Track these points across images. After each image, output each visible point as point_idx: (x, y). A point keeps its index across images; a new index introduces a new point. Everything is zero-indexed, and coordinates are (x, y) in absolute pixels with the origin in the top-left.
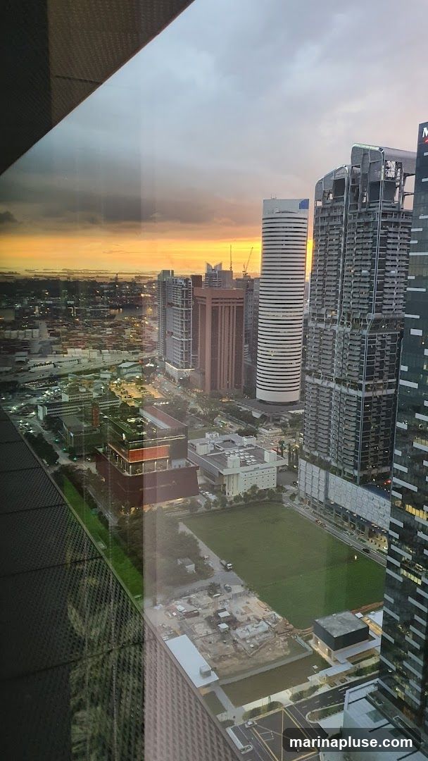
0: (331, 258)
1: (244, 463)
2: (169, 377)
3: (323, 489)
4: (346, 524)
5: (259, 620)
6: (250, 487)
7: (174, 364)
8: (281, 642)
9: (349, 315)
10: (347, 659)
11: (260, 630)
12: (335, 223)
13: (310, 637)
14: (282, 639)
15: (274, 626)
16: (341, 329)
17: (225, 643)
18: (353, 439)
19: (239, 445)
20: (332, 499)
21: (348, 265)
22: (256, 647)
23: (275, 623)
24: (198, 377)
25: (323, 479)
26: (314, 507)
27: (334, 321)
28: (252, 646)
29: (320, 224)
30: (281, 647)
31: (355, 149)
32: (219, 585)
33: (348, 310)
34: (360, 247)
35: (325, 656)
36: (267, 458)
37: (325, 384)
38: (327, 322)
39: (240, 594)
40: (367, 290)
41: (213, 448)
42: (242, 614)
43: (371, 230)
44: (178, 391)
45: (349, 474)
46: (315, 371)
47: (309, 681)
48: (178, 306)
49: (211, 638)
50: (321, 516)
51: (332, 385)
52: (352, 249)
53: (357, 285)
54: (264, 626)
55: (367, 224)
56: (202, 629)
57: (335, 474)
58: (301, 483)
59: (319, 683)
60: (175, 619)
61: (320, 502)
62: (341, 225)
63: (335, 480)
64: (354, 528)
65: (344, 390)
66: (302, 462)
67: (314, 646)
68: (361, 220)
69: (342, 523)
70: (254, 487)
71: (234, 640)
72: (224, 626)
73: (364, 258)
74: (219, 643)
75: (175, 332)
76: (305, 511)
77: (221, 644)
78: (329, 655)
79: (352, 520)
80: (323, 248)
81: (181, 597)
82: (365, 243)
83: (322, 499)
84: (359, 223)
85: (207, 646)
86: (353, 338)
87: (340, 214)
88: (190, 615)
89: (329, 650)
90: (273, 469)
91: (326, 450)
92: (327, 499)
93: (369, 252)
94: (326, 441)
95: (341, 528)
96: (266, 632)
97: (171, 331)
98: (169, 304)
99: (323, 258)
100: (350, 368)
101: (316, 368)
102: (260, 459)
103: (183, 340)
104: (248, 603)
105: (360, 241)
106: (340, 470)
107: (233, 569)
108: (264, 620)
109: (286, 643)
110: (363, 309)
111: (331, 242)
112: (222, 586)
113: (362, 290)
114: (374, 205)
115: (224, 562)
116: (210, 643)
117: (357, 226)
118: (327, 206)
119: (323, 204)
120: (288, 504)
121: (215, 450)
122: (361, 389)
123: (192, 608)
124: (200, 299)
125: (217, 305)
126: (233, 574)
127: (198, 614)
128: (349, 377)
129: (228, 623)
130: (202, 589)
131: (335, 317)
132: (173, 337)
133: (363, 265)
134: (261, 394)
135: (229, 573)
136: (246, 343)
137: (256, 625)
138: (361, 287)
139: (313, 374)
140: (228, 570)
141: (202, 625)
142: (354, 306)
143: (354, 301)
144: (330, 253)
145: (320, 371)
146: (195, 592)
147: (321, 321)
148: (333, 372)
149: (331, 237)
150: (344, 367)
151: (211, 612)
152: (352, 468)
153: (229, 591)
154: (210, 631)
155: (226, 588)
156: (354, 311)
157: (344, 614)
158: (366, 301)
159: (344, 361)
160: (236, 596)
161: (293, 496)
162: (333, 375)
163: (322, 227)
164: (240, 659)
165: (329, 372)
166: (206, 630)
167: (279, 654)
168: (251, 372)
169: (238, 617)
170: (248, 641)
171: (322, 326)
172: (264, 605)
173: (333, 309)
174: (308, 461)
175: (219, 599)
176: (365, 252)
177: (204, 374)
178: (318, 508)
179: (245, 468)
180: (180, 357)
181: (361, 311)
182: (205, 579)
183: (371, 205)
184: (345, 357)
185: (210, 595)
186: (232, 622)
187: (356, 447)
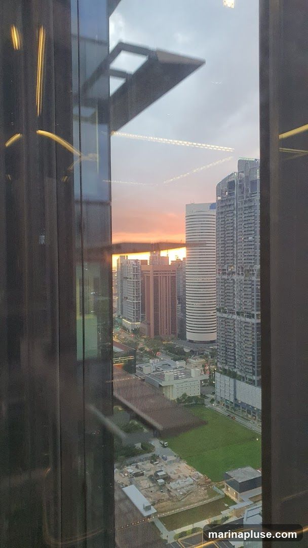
0: (229, 232)
1: (177, 378)
2: (125, 329)
3: (232, 393)
4: (249, 416)
5: (187, 477)
6: (181, 395)
7: (128, 320)
8: (202, 491)
9: (242, 268)
10: (249, 498)
11: (187, 483)
12: (230, 209)
13: (223, 487)
14: (203, 489)
15: (197, 480)
16: (238, 278)
17: (162, 492)
18: (251, 353)
19: (174, 367)
20: (239, 399)
21: (240, 235)
22: (184, 494)
23: (198, 479)
24: (145, 327)
25: (232, 385)
26: (227, 407)
27: (233, 273)
28: (181, 493)
29: (220, 211)
30: (202, 493)
31: (239, 161)
32: (158, 456)
33: (241, 264)
34: (246, 222)
35: (234, 498)
36: (193, 375)
37: (230, 317)
38: (229, 274)
39: (173, 461)
40: (253, 250)
41: (155, 370)
42: (175, 474)
43: (253, 211)
44: (131, 337)
45: (250, 380)
46: (223, 308)
47: (221, 514)
48: (131, 278)
49: (152, 489)
50: (232, 412)
51: (235, 317)
52: (242, 225)
53: (246, 247)
54: (191, 480)
55: (250, 207)
56: (145, 483)
57: (240, 380)
58: (217, 390)
59: (229, 515)
60: (127, 478)
61: (232, 403)
62: (234, 210)
63: (241, 385)
64: (255, 419)
65: (243, 319)
66: (217, 375)
67: (225, 492)
68: (247, 205)
69: (247, 416)
70: (185, 395)
71: (168, 490)
72: (161, 481)
73: (250, 229)
74: (158, 492)
75: (129, 297)
76: (221, 410)
77: (159, 493)
78: (237, 497)
79: (253, 413)
80: (223, 226)
81: (131, 464)
82: (250, 220)
83: (232, 400)
84: (245, 207)
85: (150, 494)
86: (246, 282)
87: (233, 203)
88: (137, 475)
89: (236, 494)
90: (197, 382)
91: (233, 364)
92: (236, 399)
93: (253, 225)
94: (233, 358)
95: (247, 419)
96: (191, 485)
97: (126, 296)
98: (124, 278)
99: (223, 232)
100: (245, 303)
101: (223, 306)
102: (188, 375)
103: (134, 301)
104: (179, 467)
105: (246, 219)
106: (244, 378)
107: (169, 446)
108: (190, 476)
109: (206, 491)
110: (251, 263)
111: (228, 222)
112: (160, 457)
113: (249, 250)
114: (254, 195)
115: (162, 442)
116: (152, 492)
117: (244, 209)
118: (223, 199)
119: (222, 198)
120: (209, 406)
121: (157, 371)
122: (253, 318)
123: (139, 471)
124: (146, 272)
125: (157, 275)
126: (169, 449)
127: (143, 474)
128: (245, 310)
129: (164, 479)
130: (146, 459)
131: (233, 271)
132: (127, 300)
133: (249, 234)
134: (189, 336)
135: (166, 449)
136: (179, 303)
137: (184, 480)
138: (249, 248)
139: (222, 310)
140: (165, 447)
141: (146, 481)
142: (245, 261)
143: (245, 258)
144: (227, 229)
145: (226, 308)
146: (141, 460)
147: (224, 274)
148: (234, 308)
149: (228, 218)
150: (242, 303)
151: (152, 473)
152: (251, 374)
153: (166, 459)
154: (151, 485)
155: (163, 458)
156: (245, 265)
157: (246, 468)
158: (253, 257)
159: (241, 299)
160: (170, 462)
161: (212, 401)
162: (234, 309)
163: (222, 213)
164: (173, 501)
165: (232, 308)
166: (148, 484)
167: (200, 498)
168: (183, 323)
169: (172, 476)
170: (179, 491)
171: (225, 277)
172: (190, 468)
173: (232, 265)
174: (221, 373)
175: (158, 465)
176: (250, 225)
177: (149, 324)
178: (230, 407)
179: (178, 381)
180: (132, 314)
181: (250, 264)
182: (148, 453)
183: (253, 195)
184: (241, 296)
185: (152, 463)
186: (167, 478)
187: (253, 359)
